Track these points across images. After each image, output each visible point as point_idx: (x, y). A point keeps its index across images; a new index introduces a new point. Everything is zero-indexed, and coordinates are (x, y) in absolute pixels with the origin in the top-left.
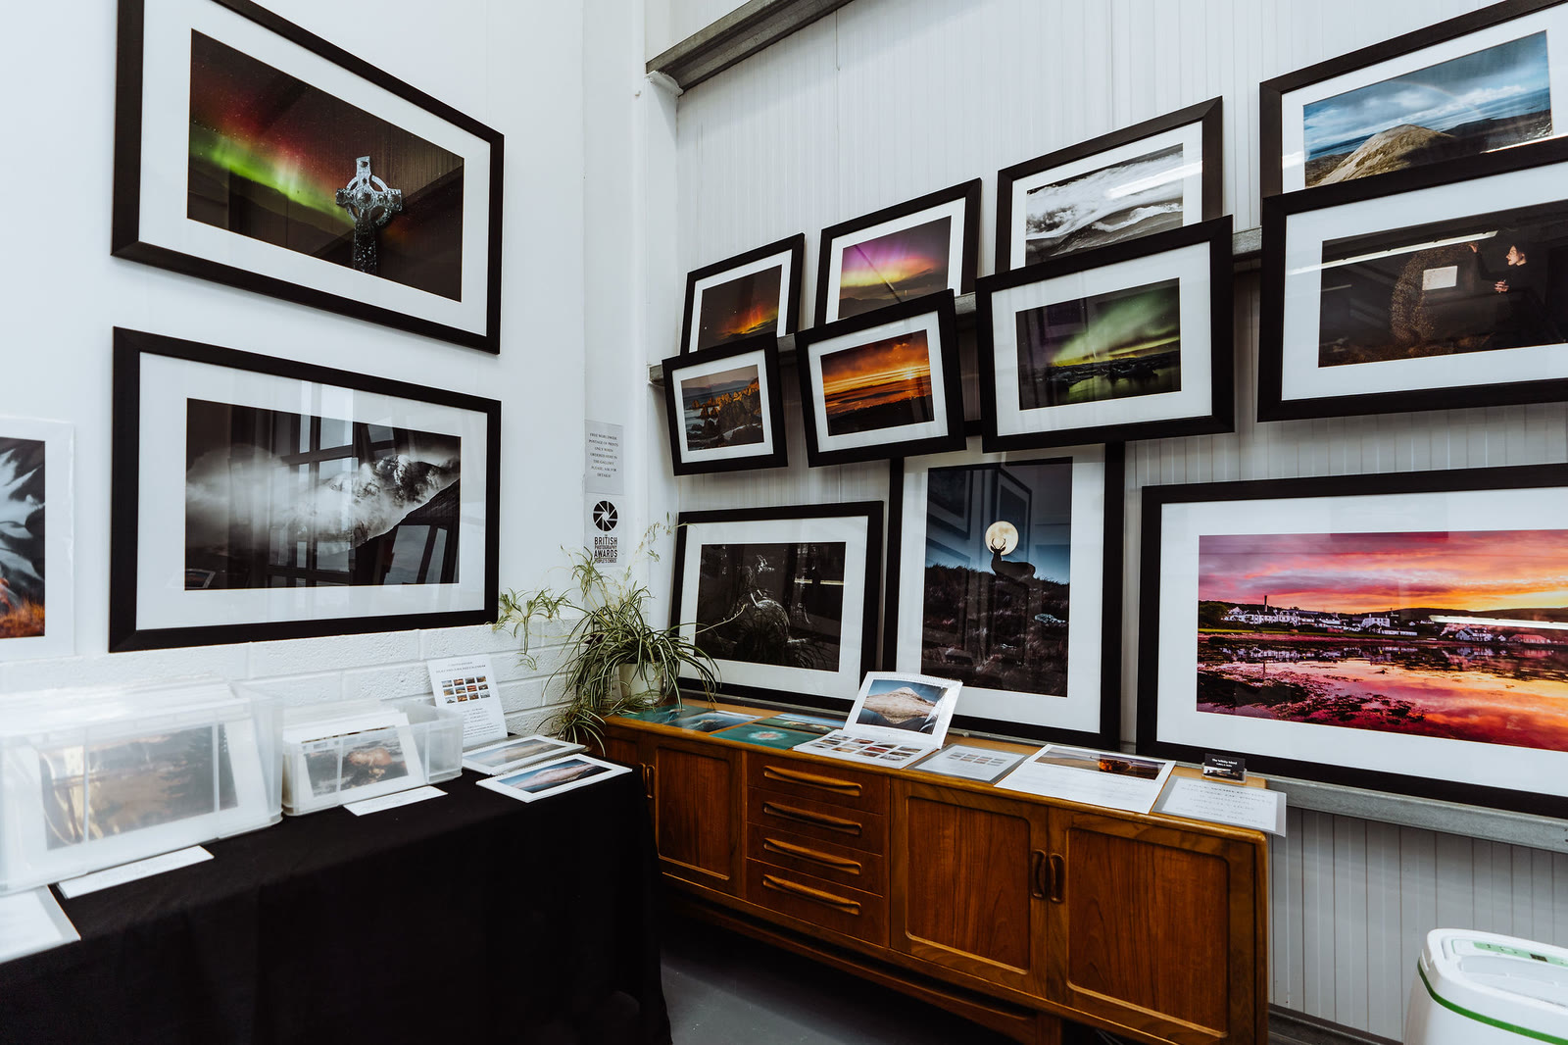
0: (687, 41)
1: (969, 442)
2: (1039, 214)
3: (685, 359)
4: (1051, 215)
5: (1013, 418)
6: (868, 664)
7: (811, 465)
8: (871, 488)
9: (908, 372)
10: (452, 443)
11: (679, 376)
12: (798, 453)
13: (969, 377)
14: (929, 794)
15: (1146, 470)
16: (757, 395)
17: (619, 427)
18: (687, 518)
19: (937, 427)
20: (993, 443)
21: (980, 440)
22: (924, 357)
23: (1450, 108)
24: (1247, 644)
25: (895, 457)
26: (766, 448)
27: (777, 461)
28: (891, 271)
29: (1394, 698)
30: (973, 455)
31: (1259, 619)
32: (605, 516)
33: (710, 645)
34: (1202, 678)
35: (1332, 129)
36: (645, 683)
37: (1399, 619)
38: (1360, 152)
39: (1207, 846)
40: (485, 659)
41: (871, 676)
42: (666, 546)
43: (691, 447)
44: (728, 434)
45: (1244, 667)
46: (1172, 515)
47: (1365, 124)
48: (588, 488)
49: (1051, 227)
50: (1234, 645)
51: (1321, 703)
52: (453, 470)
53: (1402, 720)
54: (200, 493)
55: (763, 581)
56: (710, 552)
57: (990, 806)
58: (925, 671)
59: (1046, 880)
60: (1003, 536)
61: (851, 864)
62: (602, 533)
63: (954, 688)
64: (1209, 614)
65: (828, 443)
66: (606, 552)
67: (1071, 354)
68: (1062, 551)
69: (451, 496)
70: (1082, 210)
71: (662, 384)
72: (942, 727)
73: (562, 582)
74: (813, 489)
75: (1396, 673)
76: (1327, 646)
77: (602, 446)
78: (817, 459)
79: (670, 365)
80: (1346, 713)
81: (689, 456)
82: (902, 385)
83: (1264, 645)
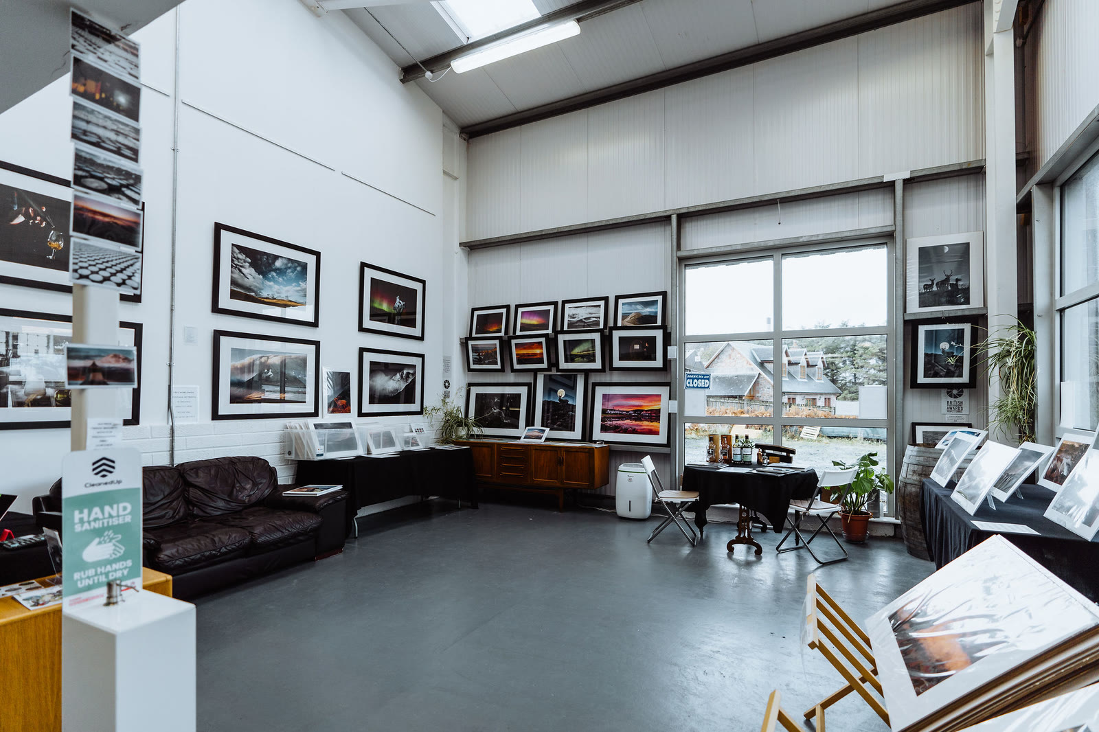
0: (474, 241)
1: (553, 368)
2: (571, 314)
3: (471, 338)
4: (574, 315)
5: (563, 365)
6: (527, 425)
7: (512, 372)
8: (528, 379)
9: (538, 351)
10: (414, 367)
11: (471, 343)
12: (508, 369)
13: (553, 351)
14: (538, 448)
15: (594, 378)
16: (496, 352)
17: (450, 357)
18: (470, 385)
19: (545, 365)
20: (558, 370)
21: (555, 369)
22: (542, 348)
23: (644, 311)
24: (610, 418)
25: (535, 372)
26: (498, 366)
27: (502, 370)
28: (534, 321)
29: (633, 427)
30: (554, 372)
31: (612, 412)
32: (447, 384)
33: (480, 423)
34: (602, 425)
35: (627, 309)
36: (463, 432)
37: (635, 411)
38: (631, 316)
39: (586, 450)
40: (423, 424)
41: (527, 428)
42: (464, 393)
43: (474, 364)
44: (487, 362)
45: (609, 422)
46: (597, 388)
47: (631, 310)
48: (443, 377)
49: (574, 318)
50: (608, 418)
51: (622, 429)
52: (414, 374)
53: (634, 432)
54: (371, 383)
55: (496, 404)
56: (478, 395)
57: (550, 448)
58: (542, 426)
59: (560, 462)
60: (562, 393)
61: (522, 466)
62: (446, 390)
63: (547, 430)
64: (604, 411)
65: (516, 366)
66: (446, 395)
67: (576, 351)
68: (574, 398)
69: (414, 382)
70: (580, 315)
71: (464, 343)
72: (543, 439)
73: (439, 404)
74: (511, 378)
75: (634, 422)
76: (623, 417)
77: (447, 362)
78: (513, 370)
79: (467, 339)
80: (626, 431)
81: (472, 366)
82: (536, 354)
83: (613, 418)
